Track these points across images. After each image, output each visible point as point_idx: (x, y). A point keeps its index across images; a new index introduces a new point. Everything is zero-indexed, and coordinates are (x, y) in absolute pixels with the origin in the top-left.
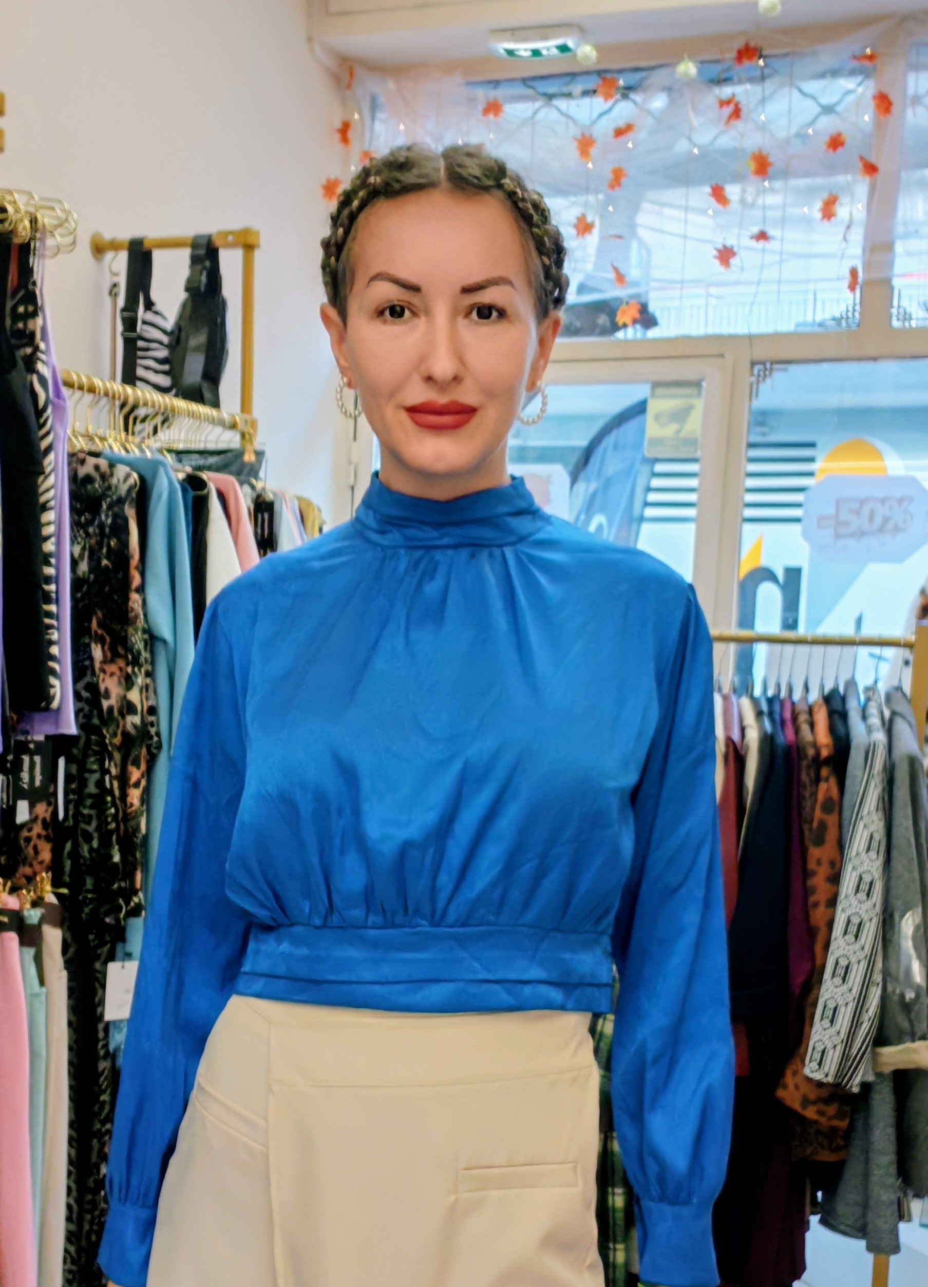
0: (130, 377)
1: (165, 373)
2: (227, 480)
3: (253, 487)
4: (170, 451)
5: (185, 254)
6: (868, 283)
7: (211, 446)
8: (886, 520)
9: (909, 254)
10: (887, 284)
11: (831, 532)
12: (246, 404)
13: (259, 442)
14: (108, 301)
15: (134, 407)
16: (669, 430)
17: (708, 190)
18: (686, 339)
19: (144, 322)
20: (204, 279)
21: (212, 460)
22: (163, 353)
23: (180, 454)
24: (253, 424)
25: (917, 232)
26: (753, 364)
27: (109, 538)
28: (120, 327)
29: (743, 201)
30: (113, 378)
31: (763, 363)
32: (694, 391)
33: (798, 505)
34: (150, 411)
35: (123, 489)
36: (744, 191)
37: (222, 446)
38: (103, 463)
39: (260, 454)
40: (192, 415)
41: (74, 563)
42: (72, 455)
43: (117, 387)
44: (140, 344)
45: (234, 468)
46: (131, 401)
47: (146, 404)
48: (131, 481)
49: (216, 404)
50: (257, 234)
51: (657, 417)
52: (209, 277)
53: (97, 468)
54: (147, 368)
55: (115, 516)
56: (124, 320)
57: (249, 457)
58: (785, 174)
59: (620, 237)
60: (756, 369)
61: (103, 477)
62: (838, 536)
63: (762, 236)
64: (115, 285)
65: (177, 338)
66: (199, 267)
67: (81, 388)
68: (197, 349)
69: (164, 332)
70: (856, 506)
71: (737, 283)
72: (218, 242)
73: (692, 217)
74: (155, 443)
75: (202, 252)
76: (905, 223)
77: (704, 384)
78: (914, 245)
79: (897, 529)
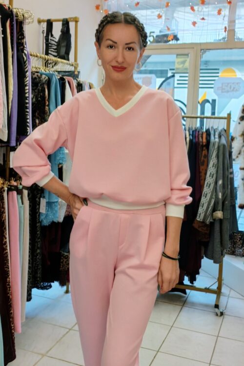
0: (47, 53)
1: (56, 52)
2: (71, 79)
3: (77, 80)
4: (56, 71)
5: (61, 23)
6: (229, 31)
7: (67, 70)
8: (234, 88)
9: (239, 23)
10: (234, 31)
11: (221, 91)
12: (76, 60)
13: (79, 69)
14: (42, 34)
15: (48, 61)
16: (181, 66)
17: (190, 8)
18: (185, 44)
19: (51, 40)
20: (65, 29)
21: (67, 74)
22: (55, 47)
23: (59, 72)
24: (77, 65)
25: (241, 18)
26: (201, 50)
27: (41, 93)
28: (45, 41)
29: (198, 10)
30: (43, 54)
31: (204, 50)
32: (187, 56)
33: (213, 84)
34: (52, 62)
35: (44, 81)
36: (198, 8)
37: (70, 70)
38: (39, 74)
39: (79, 72)
40: (62, 62)
41: (32, 99)
42: (32, 72)
43: (44, 56)
44: (50, 45)
45: (73, 75)
46: (47, 59)
47: (50, 60)
48: (46, 79)
49: (68, 60)
50: (79, 18)
51: (178, 63)
52: (67, 29)
53: (37, 75)
54: (51, 51)
55: (42, 88)
56: (46, 39)
57: (76, 73)
58: (209, 4)
59: (168, 19)
60: (202, 51)
61: (39, 78)
62: (222, 92)
63: (203, 19)
64: (43, 31)
65: (59, 44)
66: (64, 26)
67: (34, 56)
68: (63, 46)
69: (55, 42)
70: (227, 84)
71: (197, 30)
72: (69, 20)
73: (186, 14)
74: (53, 69)
75: (65, 22)
76: (238, 16)
77: (189, 55)
78: (241, 21)
79: (237, 90)
